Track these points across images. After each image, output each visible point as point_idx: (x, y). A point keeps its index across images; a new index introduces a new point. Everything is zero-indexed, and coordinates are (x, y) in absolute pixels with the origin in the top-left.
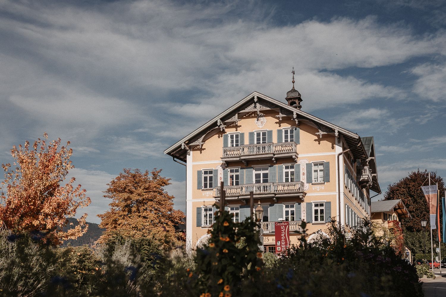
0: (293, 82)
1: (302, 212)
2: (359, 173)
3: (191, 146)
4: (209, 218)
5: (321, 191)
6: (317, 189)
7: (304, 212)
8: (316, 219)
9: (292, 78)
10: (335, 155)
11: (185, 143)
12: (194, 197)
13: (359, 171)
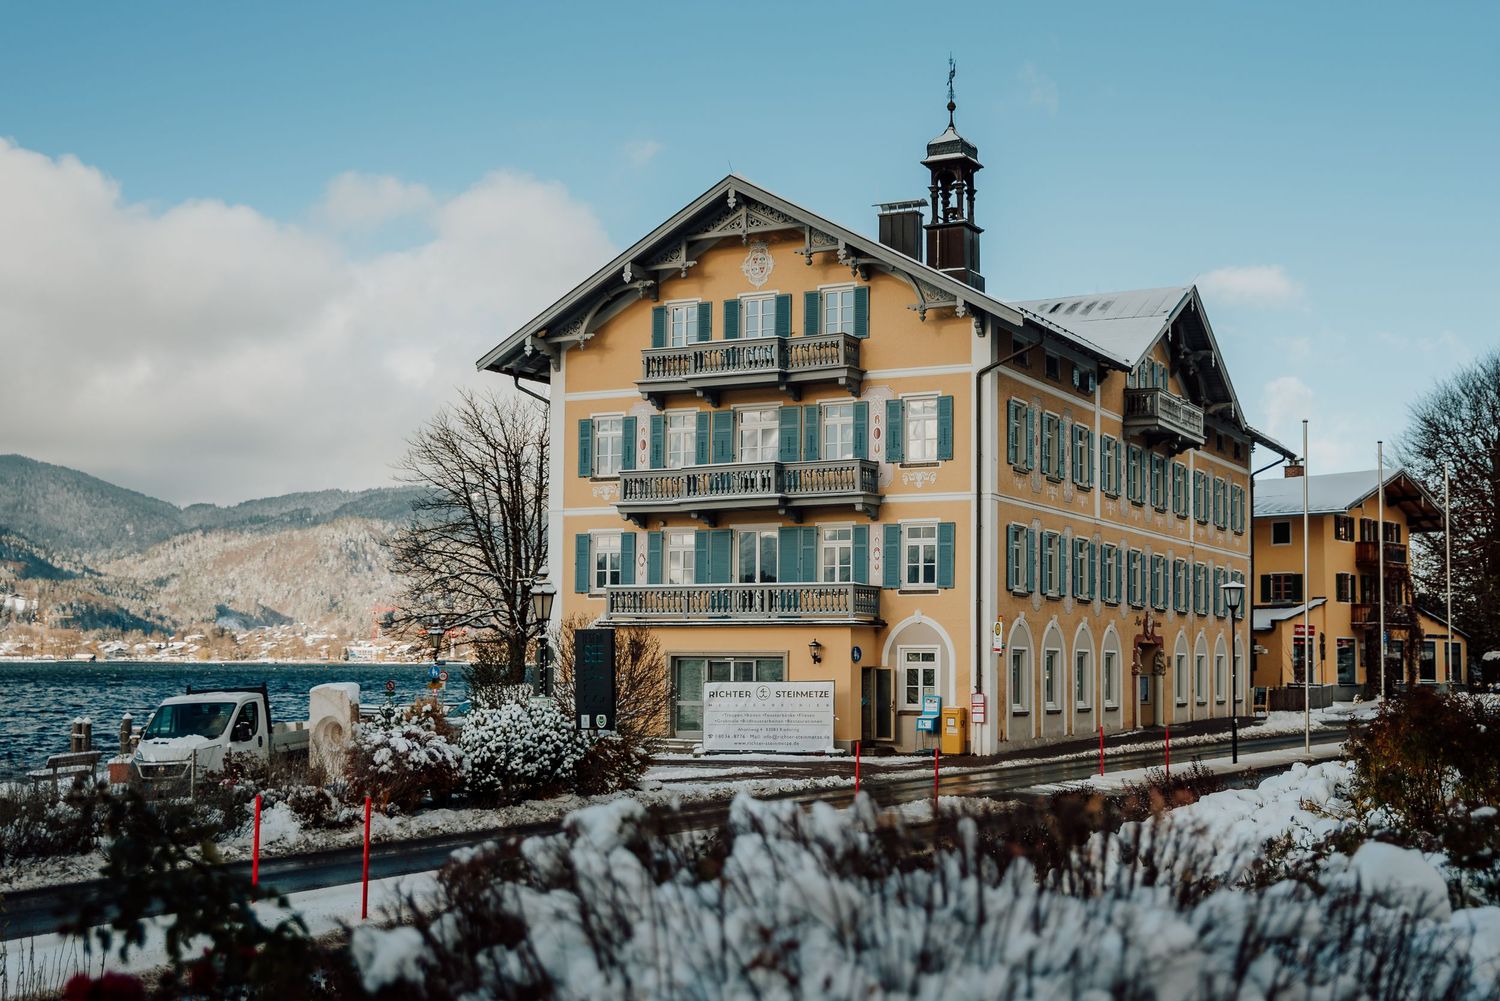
0: (952, 107)
1: (871, 553)
2: (1133, 410)
3: (564, 342)
4: (611, 568)
5: (927, 487)
6: (916, 481)
7: (877, 554)
8: (913, 577)
9: (947, 92)
10: (970, 373)
11: (534, 335)
12: (568, 502)
13: (1133, 405)
